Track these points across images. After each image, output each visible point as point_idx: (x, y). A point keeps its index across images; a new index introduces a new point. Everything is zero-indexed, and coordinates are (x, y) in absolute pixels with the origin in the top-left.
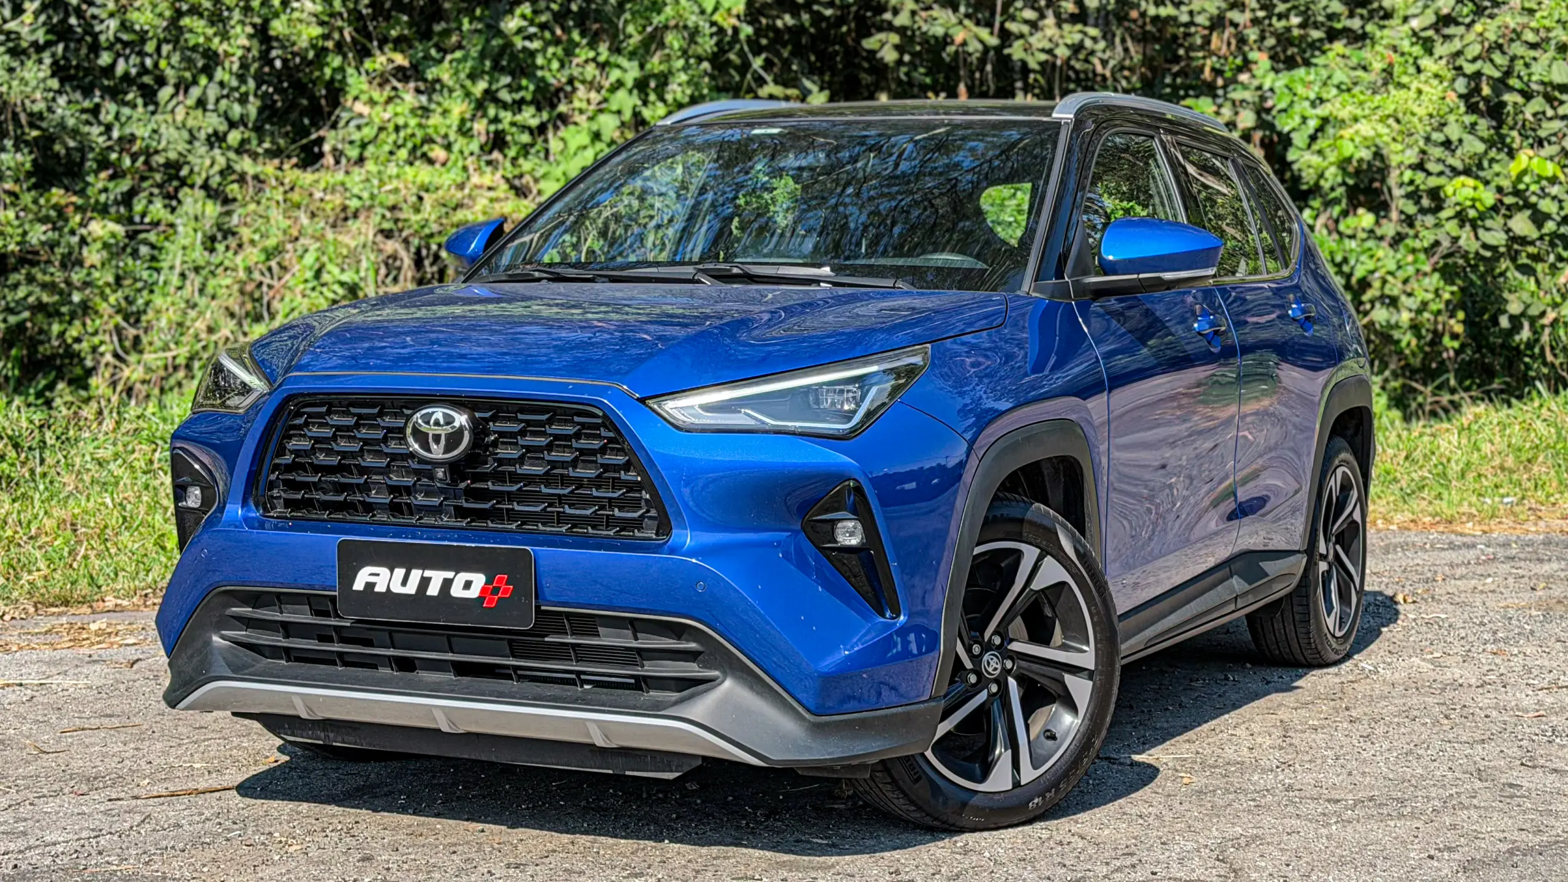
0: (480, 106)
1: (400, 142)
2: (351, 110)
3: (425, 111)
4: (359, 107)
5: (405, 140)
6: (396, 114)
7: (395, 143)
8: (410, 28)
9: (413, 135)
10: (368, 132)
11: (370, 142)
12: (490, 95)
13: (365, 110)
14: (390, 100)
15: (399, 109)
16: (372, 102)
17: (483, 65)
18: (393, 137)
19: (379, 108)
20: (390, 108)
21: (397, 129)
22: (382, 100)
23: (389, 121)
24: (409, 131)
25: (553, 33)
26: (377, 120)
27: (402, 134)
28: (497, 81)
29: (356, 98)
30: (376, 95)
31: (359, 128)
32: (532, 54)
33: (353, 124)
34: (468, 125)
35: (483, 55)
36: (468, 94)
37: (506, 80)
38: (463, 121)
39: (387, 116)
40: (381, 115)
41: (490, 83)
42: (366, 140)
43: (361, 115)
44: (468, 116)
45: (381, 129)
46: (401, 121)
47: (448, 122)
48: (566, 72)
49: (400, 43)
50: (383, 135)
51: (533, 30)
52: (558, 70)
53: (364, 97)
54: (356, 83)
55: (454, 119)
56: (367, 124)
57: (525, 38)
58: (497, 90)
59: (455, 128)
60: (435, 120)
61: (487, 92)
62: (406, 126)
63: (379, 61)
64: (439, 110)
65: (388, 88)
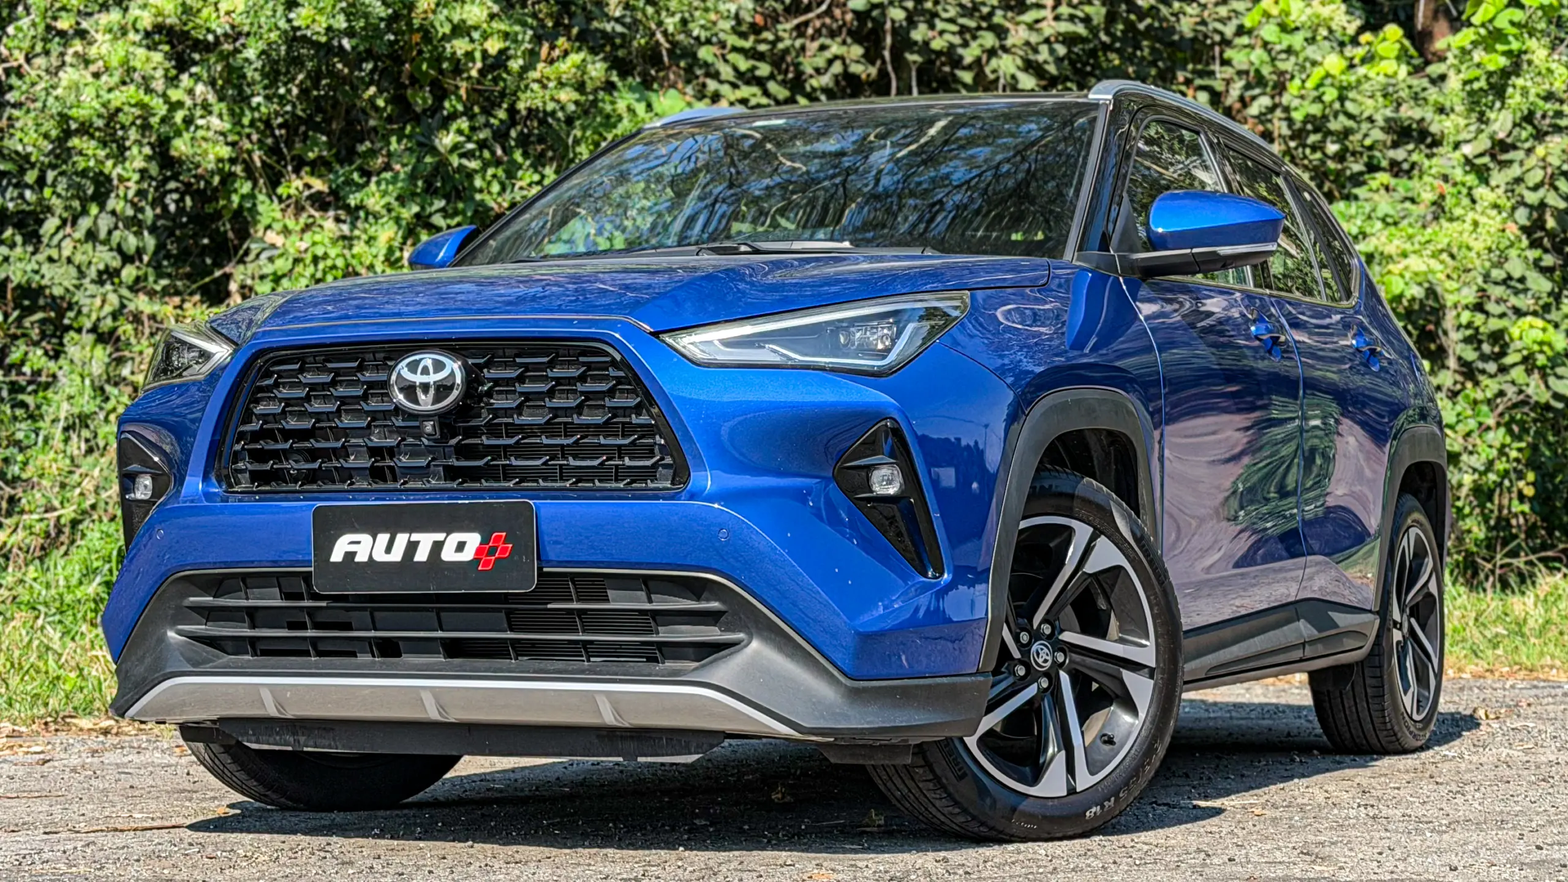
0: (410, 233)
1: (319, 275)
2: (262, 240)
3: (347, 240)
4: (271, 237)
5: (325, 273)
6: (314, 244)
7: (313, 276)
8: (330, 150)
9: (334, 267)
10: (282, 265)
11: (284, 276)
12: (422, 221)
13: (279, 240)
14: (307, 228)
15: (318, 238)
16: (286, 231)
17: (416, 186)
18: (311, 269)
19: (294, 238)
20: (307, 236)
21: (316, 260)
22: (298, 228)
23: (306, 251)
24: (329, 263)
25: (493, 153)
26: (292, 250)
27: (321, 266)
28: (431, 204)
29: (269, 227)
30: (291, 223)
31: (271, 260)
32: (470, 175)
33: (264, 256)
34: (398, 254)
35: (412, 177)
36: (398, 220)
37: (440, 204)
38: (390, 250)
39: (303, 246)
40: (297, 244)
41: (423, 208)
42: (280, 273)
43: (273, 246)
44: (396, 244)
45: (297, 261)
46: (320, 251)
47: (374, 251)
48: (508, 196)
49: (319, 167)
50: (299, 268)
51: (470, 146)
52: (499, 194)
53: (278, 226)
54: (268, 210)
55: (381, 247)
56: (281, 255)
57: (462, 156)
58: (430, 215)
59: (381, 258)
60: (359, 248)
61: (417, 216)
62: (326, 256)
63: (293, 185)
64: (364, 237)
65: (305, 215)
